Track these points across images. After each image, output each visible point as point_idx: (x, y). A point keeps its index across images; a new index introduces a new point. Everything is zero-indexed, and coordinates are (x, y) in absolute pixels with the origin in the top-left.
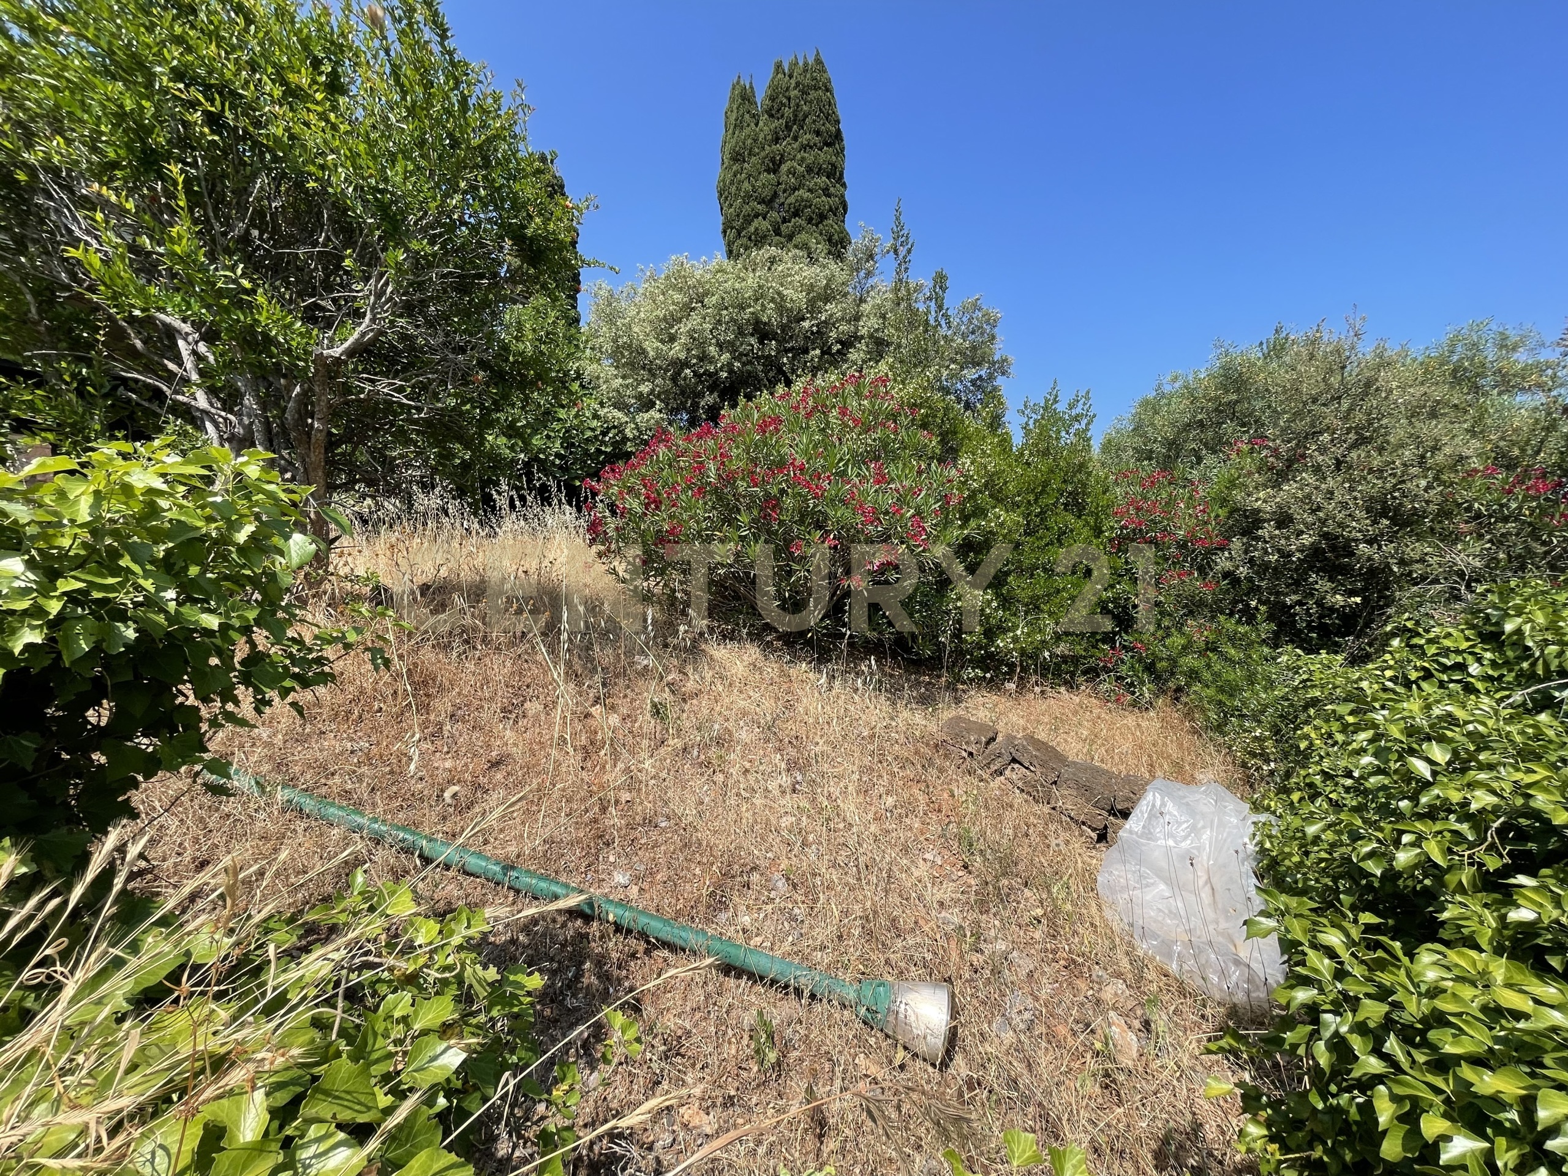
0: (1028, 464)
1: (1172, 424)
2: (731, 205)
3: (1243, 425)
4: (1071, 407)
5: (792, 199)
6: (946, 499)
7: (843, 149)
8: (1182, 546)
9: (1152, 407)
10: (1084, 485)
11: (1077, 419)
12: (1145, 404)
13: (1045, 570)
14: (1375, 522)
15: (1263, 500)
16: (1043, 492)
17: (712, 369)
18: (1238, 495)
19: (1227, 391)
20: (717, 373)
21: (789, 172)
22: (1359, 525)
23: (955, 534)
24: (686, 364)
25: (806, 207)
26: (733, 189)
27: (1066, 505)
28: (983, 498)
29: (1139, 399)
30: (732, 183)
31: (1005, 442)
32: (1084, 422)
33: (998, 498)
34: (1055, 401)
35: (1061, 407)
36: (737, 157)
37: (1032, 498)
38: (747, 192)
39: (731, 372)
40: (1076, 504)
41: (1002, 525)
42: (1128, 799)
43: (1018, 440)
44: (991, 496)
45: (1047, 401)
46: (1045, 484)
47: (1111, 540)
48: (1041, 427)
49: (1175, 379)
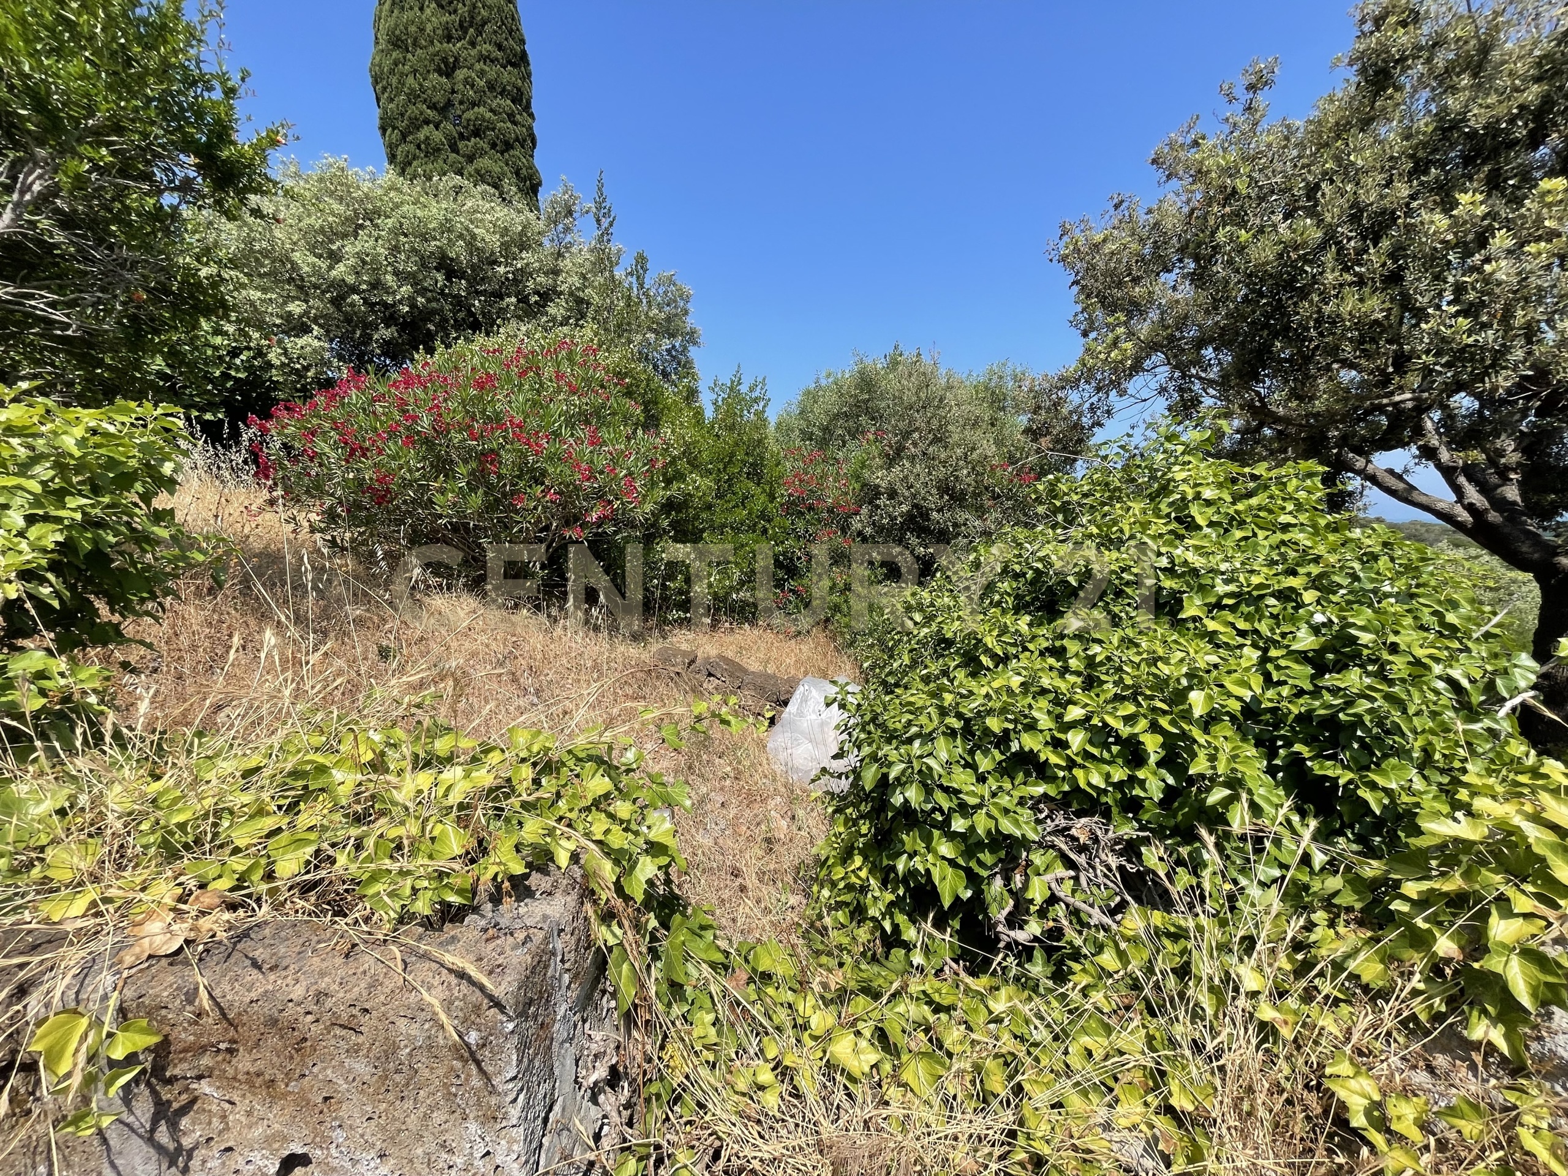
0: (717, 436)
1: (827, 412)
2: (392, 100)
3: (873, 419)
4: (751, 390)
5: (470, 115)
6: (652, 462)
7: (529, 75)
8: (830, 511)
9: (812, 396)
10: (762, 458)
11: (756, 400)
12: (808, 393)
13: (732, 528)
14: (942, 497)
15: (880, 478)
16: (730, 461)
17: (390, 300)
18: (866, 474)
19: (862, 390)
20: (393, 305)
21: (466, 81)
22: (933, 500)
23: (661, 494)
24: (354, 290)
25: (488, 128)
26: (394, 81)
27: (748, 474)
28: (682, 465)
29: (803, 388)
30: (392, 72)
31: (699, 413)
32: (762, 404)
33: (694, 464)
34: (739, 384)
35: (744, 389)
36: (397, 42)
37: (721, 466)
38: (412, 90)
39: (413, 306)
40: (755, 473)
41: (697, 488)
42: (788, 692)
43: (709, 413)
44: (688, 462)
45: (732, 382)
46: (732, 455)
47: (782, 505)
48: (729, 405)
49: (828, 376)
